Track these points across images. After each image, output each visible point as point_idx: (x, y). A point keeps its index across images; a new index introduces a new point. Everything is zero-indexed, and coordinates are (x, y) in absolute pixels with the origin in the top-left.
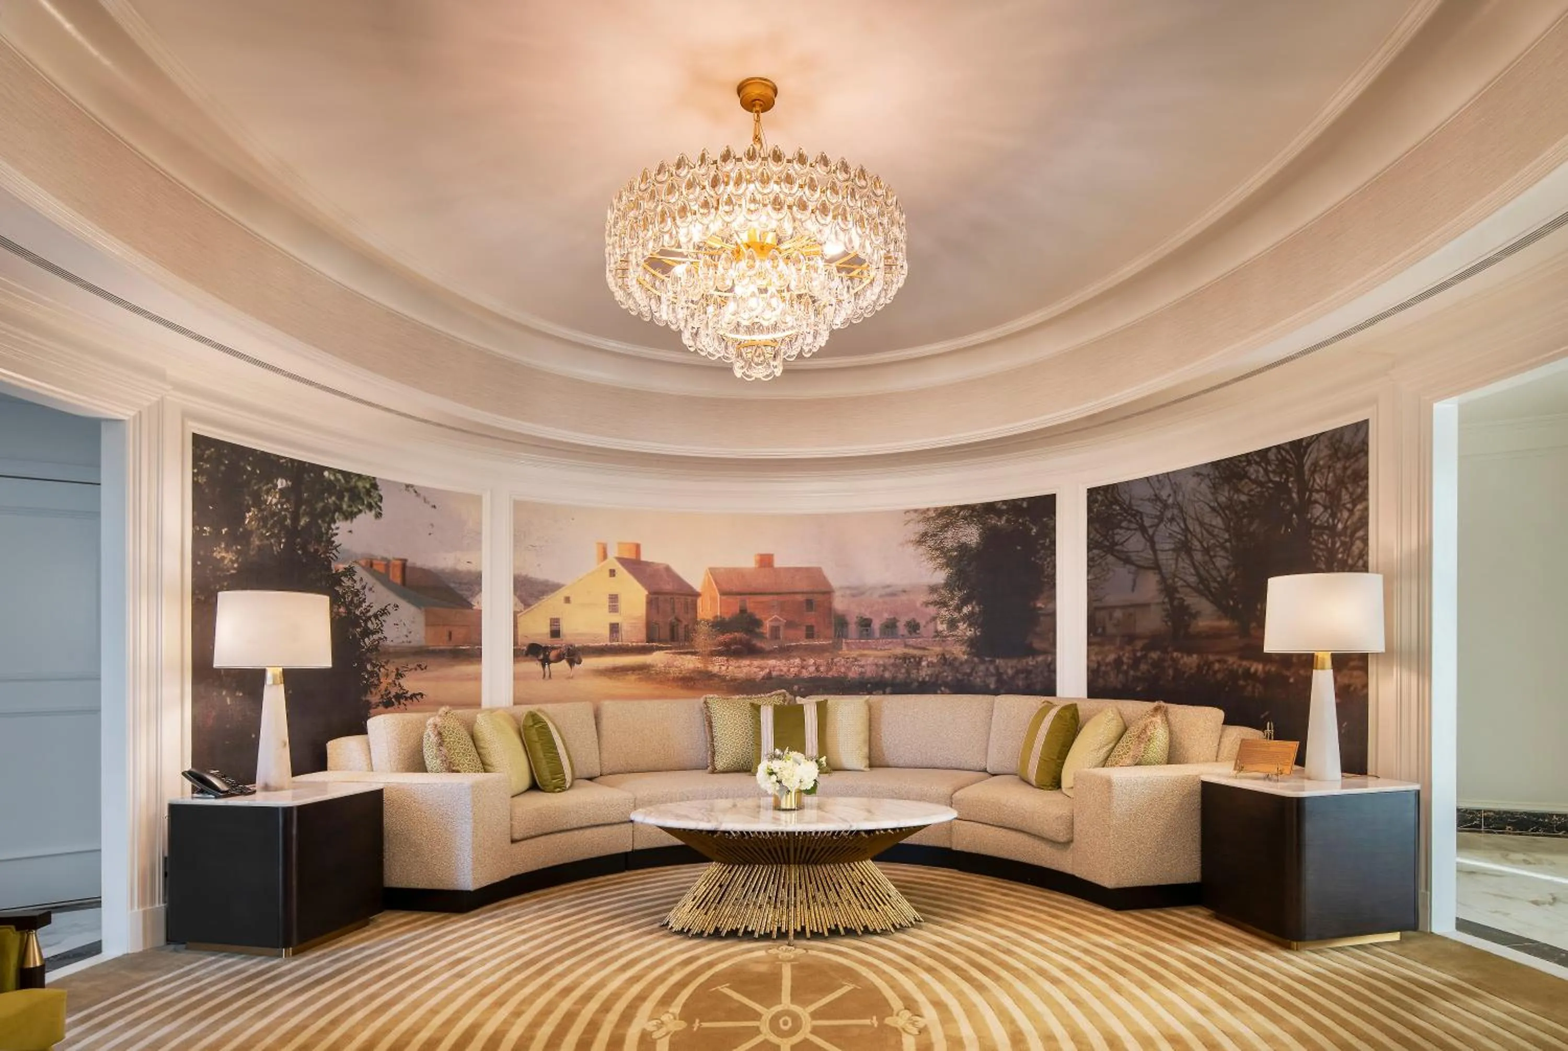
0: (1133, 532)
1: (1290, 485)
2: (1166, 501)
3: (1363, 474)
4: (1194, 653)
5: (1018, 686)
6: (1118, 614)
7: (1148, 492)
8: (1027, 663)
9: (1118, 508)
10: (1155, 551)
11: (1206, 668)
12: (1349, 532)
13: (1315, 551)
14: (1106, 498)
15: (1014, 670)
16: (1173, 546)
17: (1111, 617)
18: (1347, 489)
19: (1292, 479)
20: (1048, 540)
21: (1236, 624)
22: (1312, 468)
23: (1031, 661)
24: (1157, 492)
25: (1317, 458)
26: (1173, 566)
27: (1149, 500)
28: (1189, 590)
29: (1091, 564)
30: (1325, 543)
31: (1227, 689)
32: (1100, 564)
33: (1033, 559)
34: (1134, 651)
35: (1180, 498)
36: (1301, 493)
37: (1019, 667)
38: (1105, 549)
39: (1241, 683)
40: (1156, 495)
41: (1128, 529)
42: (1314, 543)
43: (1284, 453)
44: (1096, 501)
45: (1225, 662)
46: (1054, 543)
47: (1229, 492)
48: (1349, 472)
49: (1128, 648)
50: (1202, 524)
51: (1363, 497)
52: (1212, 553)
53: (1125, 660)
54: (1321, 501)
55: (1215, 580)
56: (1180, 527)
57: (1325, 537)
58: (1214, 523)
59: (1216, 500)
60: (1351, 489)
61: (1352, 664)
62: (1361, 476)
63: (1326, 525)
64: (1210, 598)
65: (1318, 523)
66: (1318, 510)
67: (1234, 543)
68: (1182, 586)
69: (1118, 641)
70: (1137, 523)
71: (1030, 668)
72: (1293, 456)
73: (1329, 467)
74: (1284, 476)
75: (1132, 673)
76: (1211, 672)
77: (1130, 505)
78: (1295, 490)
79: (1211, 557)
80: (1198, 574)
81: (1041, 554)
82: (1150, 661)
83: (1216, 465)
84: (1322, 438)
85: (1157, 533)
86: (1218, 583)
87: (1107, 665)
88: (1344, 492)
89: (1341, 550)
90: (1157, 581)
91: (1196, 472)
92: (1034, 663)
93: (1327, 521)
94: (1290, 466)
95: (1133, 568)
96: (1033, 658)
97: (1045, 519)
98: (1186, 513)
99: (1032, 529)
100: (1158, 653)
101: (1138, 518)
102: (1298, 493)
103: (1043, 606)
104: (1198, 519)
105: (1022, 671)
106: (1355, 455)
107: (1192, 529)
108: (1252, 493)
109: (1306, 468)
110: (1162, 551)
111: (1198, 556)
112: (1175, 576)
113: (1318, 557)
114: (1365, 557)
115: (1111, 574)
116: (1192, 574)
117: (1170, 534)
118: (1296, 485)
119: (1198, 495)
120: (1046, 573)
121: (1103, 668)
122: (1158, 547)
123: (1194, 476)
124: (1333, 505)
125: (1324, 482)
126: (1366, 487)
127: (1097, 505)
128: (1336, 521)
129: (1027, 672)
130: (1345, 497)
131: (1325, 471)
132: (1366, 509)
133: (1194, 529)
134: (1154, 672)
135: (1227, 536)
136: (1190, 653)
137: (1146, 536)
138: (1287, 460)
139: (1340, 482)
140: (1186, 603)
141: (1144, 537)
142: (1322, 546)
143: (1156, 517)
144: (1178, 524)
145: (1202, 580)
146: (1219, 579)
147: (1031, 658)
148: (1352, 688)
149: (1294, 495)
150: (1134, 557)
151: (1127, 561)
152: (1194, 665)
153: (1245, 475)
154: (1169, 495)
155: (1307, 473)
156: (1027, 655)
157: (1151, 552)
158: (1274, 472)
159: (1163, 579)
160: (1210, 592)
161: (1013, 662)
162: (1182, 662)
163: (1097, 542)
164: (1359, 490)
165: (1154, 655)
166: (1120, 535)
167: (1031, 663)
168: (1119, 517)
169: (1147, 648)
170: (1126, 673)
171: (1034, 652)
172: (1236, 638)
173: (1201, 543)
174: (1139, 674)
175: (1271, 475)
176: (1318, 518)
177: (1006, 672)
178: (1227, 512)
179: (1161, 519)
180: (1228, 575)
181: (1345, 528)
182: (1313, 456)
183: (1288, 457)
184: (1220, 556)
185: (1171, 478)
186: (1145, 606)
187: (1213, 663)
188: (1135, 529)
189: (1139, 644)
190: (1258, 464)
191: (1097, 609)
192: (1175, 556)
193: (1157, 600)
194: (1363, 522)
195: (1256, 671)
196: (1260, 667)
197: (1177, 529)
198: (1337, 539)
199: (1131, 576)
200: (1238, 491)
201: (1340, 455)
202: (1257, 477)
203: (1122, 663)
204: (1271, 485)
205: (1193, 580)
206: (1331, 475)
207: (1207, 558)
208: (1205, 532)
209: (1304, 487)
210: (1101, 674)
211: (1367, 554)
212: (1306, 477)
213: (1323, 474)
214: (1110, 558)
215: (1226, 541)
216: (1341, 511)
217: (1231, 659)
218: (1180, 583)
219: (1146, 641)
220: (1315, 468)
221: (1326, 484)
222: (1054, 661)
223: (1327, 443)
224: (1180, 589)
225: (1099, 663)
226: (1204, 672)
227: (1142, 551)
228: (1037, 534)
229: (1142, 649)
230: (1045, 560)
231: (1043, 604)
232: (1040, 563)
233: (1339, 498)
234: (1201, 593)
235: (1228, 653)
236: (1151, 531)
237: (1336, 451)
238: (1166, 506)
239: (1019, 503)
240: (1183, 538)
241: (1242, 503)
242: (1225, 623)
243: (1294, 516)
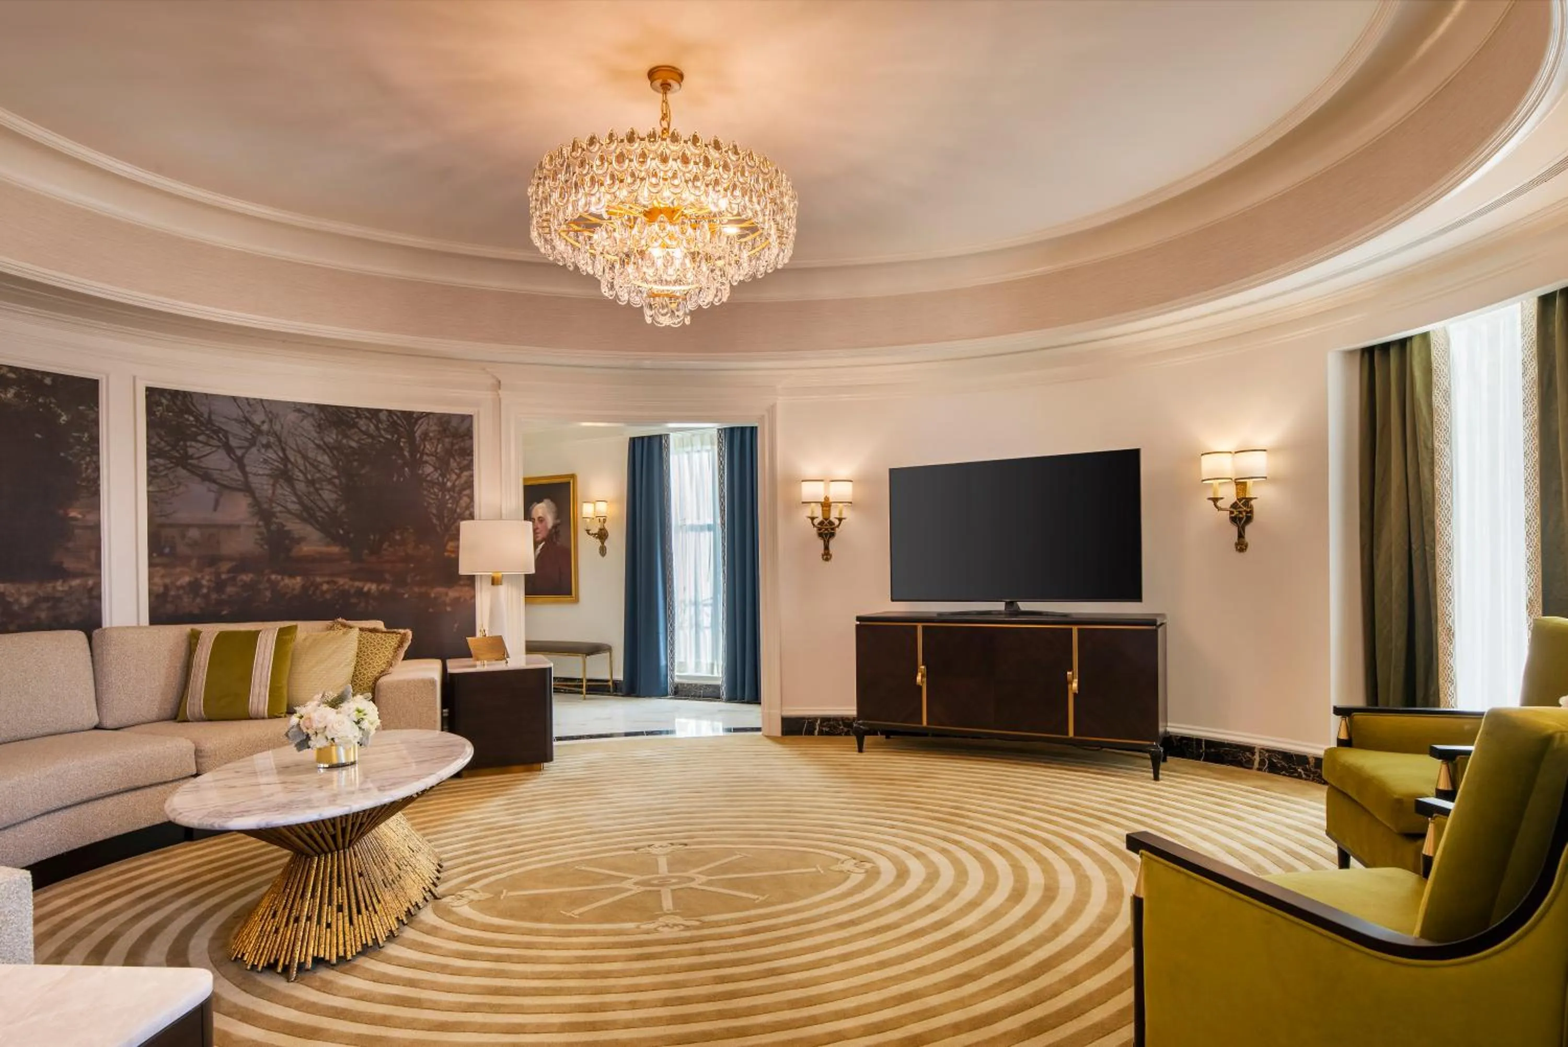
0: (214, 449)
1: (402, 444)
2: (260, 426)
3: (468, 451)
4: (299, 575)
5: (38, 618)
6: (194, 533)
7: (235, 412)
8: (54, 588)
9: (191, 418)
10: (245, 474)
11: (312, 589)
12: (457, 489)
13: (427, 499)
14: (175, 404)
15: (32, 598)
16: (267, 472)
17: (183, 537)
18: (455, 460)
19: (403, 440)
20: (86, 435)
21: (347, 550)
22: (423, 437)
23: (60, 586)
24: (247, 415)
25: (427, 429)
26: (270, 492)
27: (236, 420)
28: (289, 516)
29: (153, 473)
30: (435, 494)
31: (337, 607)
32: (166, 475)
33: (62, 454)
34: (218, 575)
35: (277, 427)
36: (412, 455)
37: (41, 593)
38: (174, 461)
39: (354, 600)
40: (245, 417)
41: (206, 444)
42: (425, 493)
43: (395, 418)
44: (159, 404)
45: (335, 583)
46: (95, 439)
47: (337, 436)
48: (456, 447)
49: (208, 570)
50: (305, 457)
51: (469, 466)
52: (318, 486)
53: (204, 582)
54: (431, 462)
55: (321, 509)
56: (277, 454)
57: (436, 490)
58: (319, 459)
59: (322, 439)
60: (458, 460)
61: (462, 582)
62: (468, 453)
63: (436, 481)
64: (317, 526)
65: (429, 478)
66: (429, 469)
67: (344, 480)
68: (281, 512)
69: (194, 562)
70: (220, 440)
71: (58, 595)
72: (405, 423)
73: (438, 439)
74: (396, 436)
75: (214, 596)
76: (318, 592)
77: (210, 420)
78: (407, 449)
79: (317, 490)
80: (301, 503)
81: (75, 451)
82: (240, 584)
83: (322, 408)
84: (431, 416)
85: (247, 456)
86: (326, 513)
87: (178, 588)
88: (452, 460)
89: (450, 501)
90: (249, 504)
91: (299, 408)
92: (66, 588)
93: (438, 479)
94: (402, 429)
95: (215, 487)
96: (64, 582)
97: (81, 408)
98: (286, 443)
99: (60, 416)
100: (251, 576)
101: (221, 435)
102: (409, 452)
103: (80, 516)
104: (300, 452)
105: (46, 599)
106: (462, 437)
107: (292, 460)
108: (363, 442)
109: (417, 434)
110: (255, 474)
111: (301, 487)
112: (271, 501)
113: (429, 503)
114: (471, 509)
115: (182, 489)
116: (293, 502)
117: (265, 459)
118: (407, 445)
119: (300, 429)
120: (84, 475)
121: (172, 593)
122: (248, 469)
123: (295, 411)
124: (443, 466)
125: (433, 449)
126: (472, 461)
127: (160, 408)
128: (445, 480)
129: (54, 600)
130: (453, 464)
131: (435, 442)
132: (472, 476)
133: (295, 460)
134: (245, 595)
135: (335, 473)
136: (292, 576)
137: (232, 455)
138: (398, 424)
139: (449, 453)
140: (286, 528)
141: (231, 458)
142: (433, 496)
143: (246, 439)
144: (276, 452)
145: (305, 508)
146: (327, 510)
147: (59, 583)
148: (462, 600)
149: (406, 454)
150: (216, 475)
151: (206, 476)
152: (298, 587)
153: (355, 425)
154: (263, 422)
155: (418, 439)
156: (54, 578)
157: (239, 474)
158: (384, 430)
159: (256, 503)
160: (317, 521)
161: (32, 588)
162: (282, 584)
163: (160, 449)
164: (465, 462)
165: (246, 578)
166: (194, 449)
167: (60, 588)
168: (194, 429)
169: (235, 571)
170: (206, 597)
171: (62, 573)
172: (348, 562)
173: (305, 475)
174: (223, 597)
175: (383, 432)
176: (429, 475)
177: (17, 601)
178: (335, 453)
179: (252, 442)
180: (337, 507)
181: (454, 486)
182: (424, 427)
183: (399, 421)
184: (327, 490)
185: (266, 406)
186: (232, 527)
187: (321, 584)
188: (218, 447)
189: (225, 566)
190: (370, 420)
191: (162, 526)
192: (271, 482)
193: (249, 523)
194: (470, 485)
195: (370, 590)
196: (374, 587)
197: (274, 456)
198: (446, 493)
199: (212, 495)
200: (346, 436)
201: (448, 432)
202: (368, 429)
203: (201, 586)
204: (382, 440)
205: (295, 507)
206: (440, 446)
207: (312, 489)
208: (308, 465)
209: (414, 449)
210: (170, 599)
211: (473, 506)
212: (417, 442)
213: (433, 443)
214: (182, 472)
215: (335, 477)
216: (450, 475)
217: (341, 581)
218: (279, 508)
219: (234, 563)
220: (425, 435)
221: (436, 451)
222: (98, 585)
223: (435, 421)
224: (278, 515)
225: (166, 587)
226: (310, 592)
227: (229, 470)
228: (68, 423)
229: (229, 571)
230: (84, 458)
231: (80, 513)
232: (75, 461)
233: (448, 464)
234: (304, 520)
235: (339, 575)
236: (239, 453)
237: (445, 430)
238: (258, 431)
239: (39, 377)
240: (282, 466)
241: (351, 447)
242: (335, 549)
243: (406, 469)
